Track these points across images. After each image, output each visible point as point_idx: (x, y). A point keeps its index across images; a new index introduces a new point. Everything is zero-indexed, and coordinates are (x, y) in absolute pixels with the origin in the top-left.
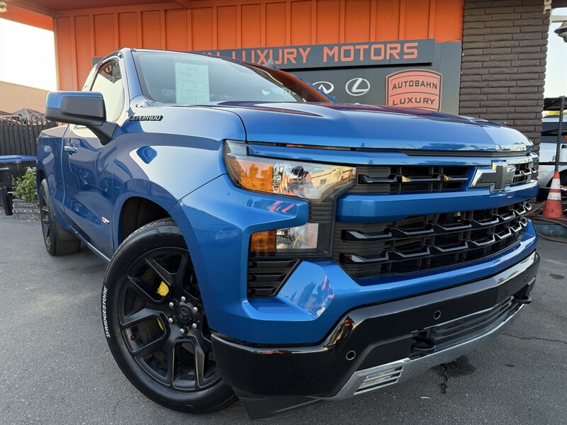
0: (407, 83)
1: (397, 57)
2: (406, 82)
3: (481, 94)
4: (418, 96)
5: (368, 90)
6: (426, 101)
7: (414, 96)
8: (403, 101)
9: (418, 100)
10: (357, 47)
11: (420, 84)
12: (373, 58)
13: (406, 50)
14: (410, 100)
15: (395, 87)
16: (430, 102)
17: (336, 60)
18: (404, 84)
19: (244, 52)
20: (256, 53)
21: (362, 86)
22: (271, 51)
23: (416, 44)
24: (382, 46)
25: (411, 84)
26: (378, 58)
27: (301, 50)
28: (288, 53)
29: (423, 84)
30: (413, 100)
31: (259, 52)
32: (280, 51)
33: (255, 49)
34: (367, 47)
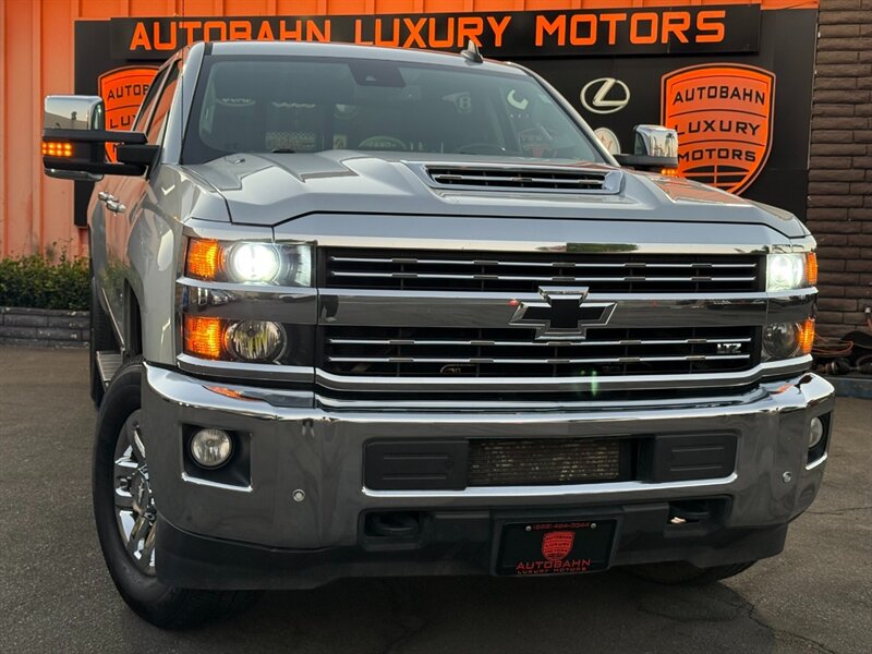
0: (705, 92)
1: (684, 40)
2: (701, 89)
3: (854, 116)
4: (726, 117)
5: (625, 102)
6: (741, 127)
7: (717, 117)
8: (694, 128)
9: (726, 126)
10: (603, 17)
11: (730, 94)
12: (635, 39)
13: (701, 26)
14: (709, 126)
15: (678, 98)
16: (749, 130)
17: (561, 42)
18: (697, 93)
19: (378, 21)
20: (403, 25)
21: (614, 93)
22: (432, 20)
23: (722, 14)
24: (654, 17)
25: (712, 92)
26: (644, 40)
27: (492, 20)
28: (466, 26)
29: (736, 94)
30: (716, 126)
31: (408, 21)
32: (451, 20)
33: (402, 17)
34: (623, 17)
